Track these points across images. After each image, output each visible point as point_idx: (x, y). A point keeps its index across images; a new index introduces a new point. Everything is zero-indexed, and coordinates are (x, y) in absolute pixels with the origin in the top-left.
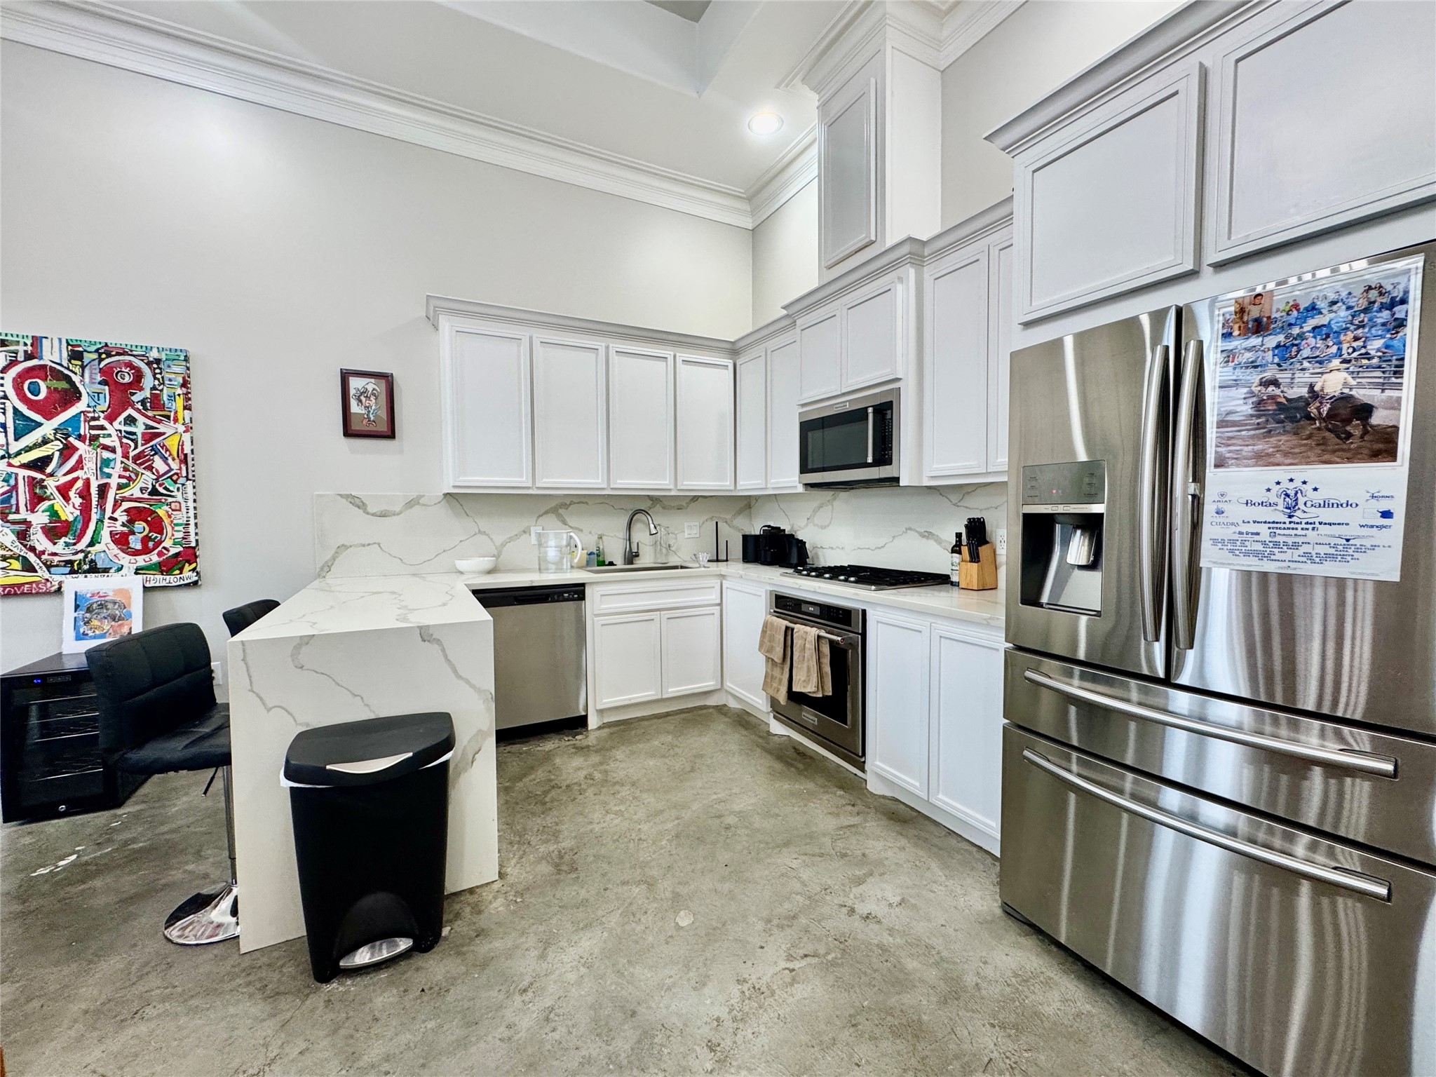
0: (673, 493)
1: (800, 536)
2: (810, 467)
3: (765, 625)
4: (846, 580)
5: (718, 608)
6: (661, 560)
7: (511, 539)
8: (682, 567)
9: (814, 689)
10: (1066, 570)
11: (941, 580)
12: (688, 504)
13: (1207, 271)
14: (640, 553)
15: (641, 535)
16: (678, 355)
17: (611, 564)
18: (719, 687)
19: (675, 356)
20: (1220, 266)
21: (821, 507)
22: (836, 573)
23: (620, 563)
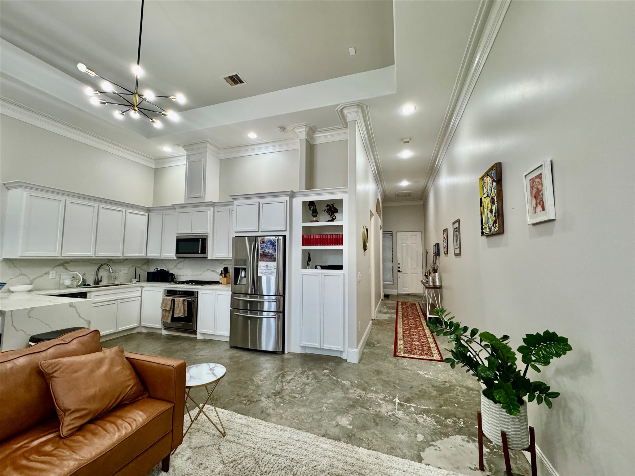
0: (121, 258)
1: (171, 272)
2: (179, 252)
4: (192, 284)
5: (140, 297)
6: (111, 282)
7: (38, 277)
8: (121, 285)
9: (182, 314)
10: (242, 278)
11: (217, 283)
12: (124, 261)
13: (260, 232)
14: (102, 280)
15: (103, 273)
16: (127, 210)
17: (89, 285)
18: (139, 325)
19: (126, 210)
21: (179, 263)
22: (183, 283)
23: (92, 284)
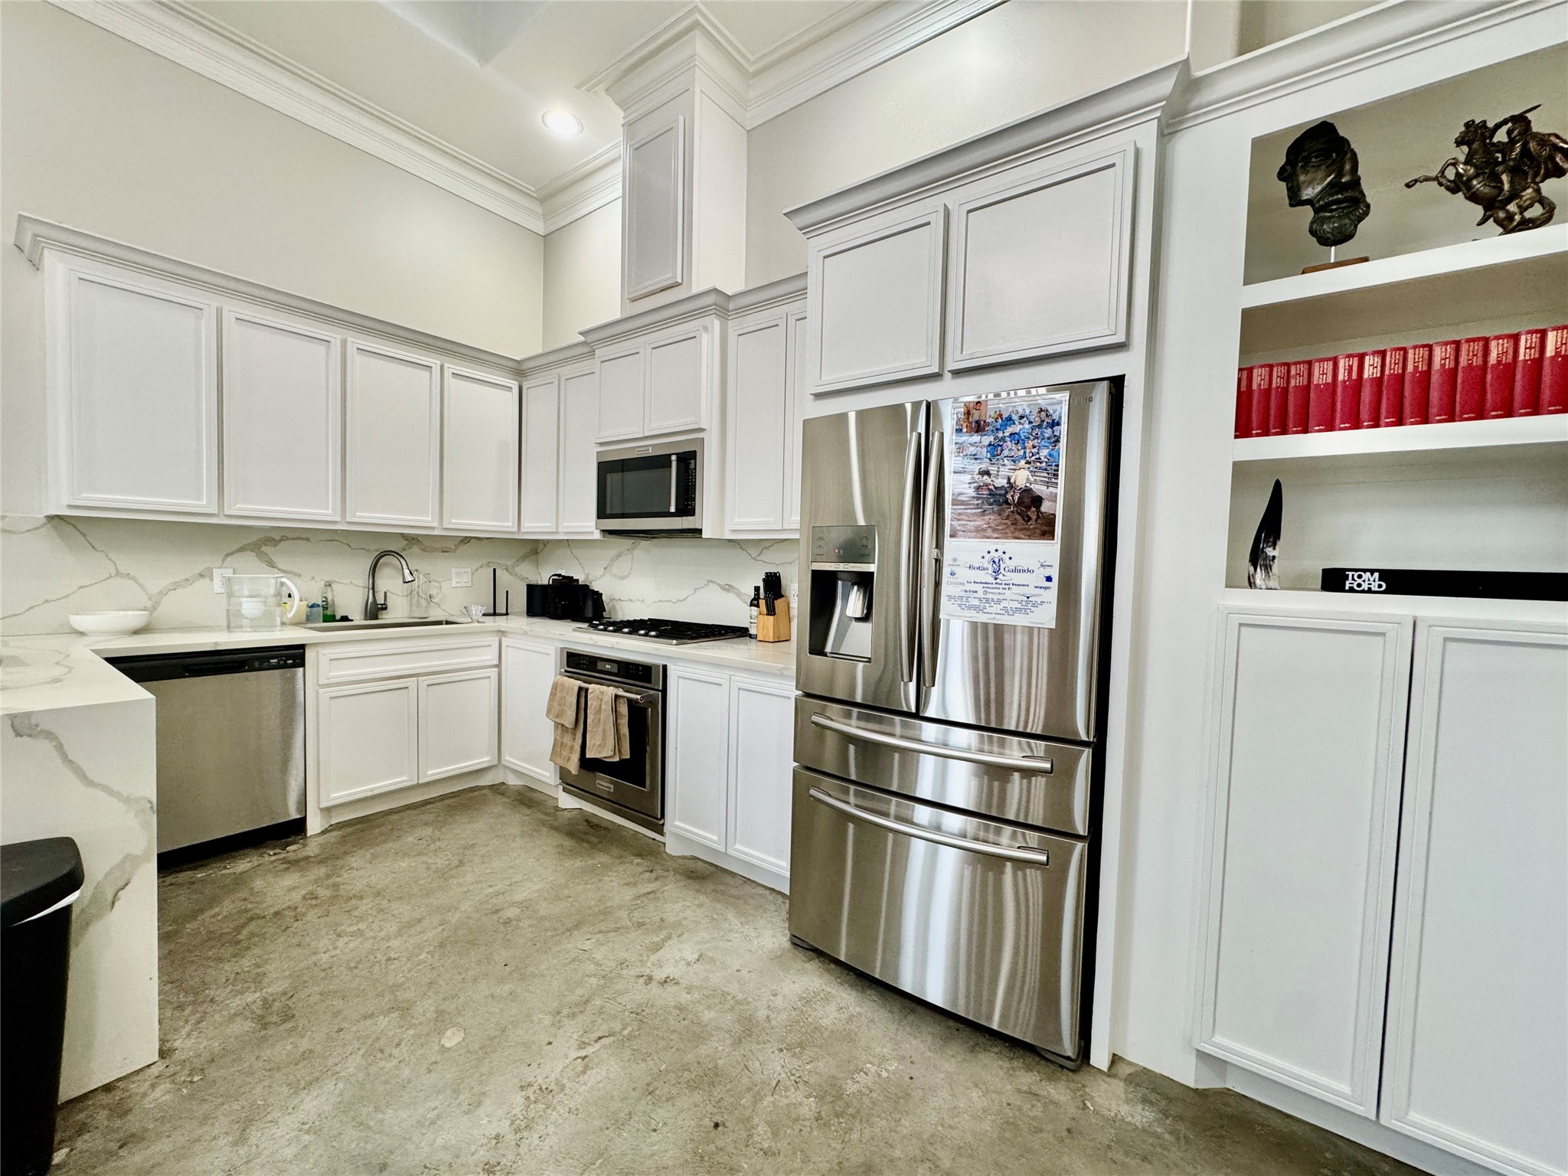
0: (436, 533)
1: (596, 587)
2: (608, 512)
3: (555, 687)
4: (646, 635)
5: (496, 669)
6: (418, 614)
7: (177, 586)
8: (448, 623)
9: (611, 753)
10: (846, 621)
11: (741, 633)
12: (457, 546)
13: (948, 376)
14: (389, 603)
15: (389, 582)
16: (446, 365)
17: (345, 619)
18: (495, 762)
19: (442, 367)
20: (957, 373)
21: (619, 556)
22: (635, 627)
23: (358, 618)
